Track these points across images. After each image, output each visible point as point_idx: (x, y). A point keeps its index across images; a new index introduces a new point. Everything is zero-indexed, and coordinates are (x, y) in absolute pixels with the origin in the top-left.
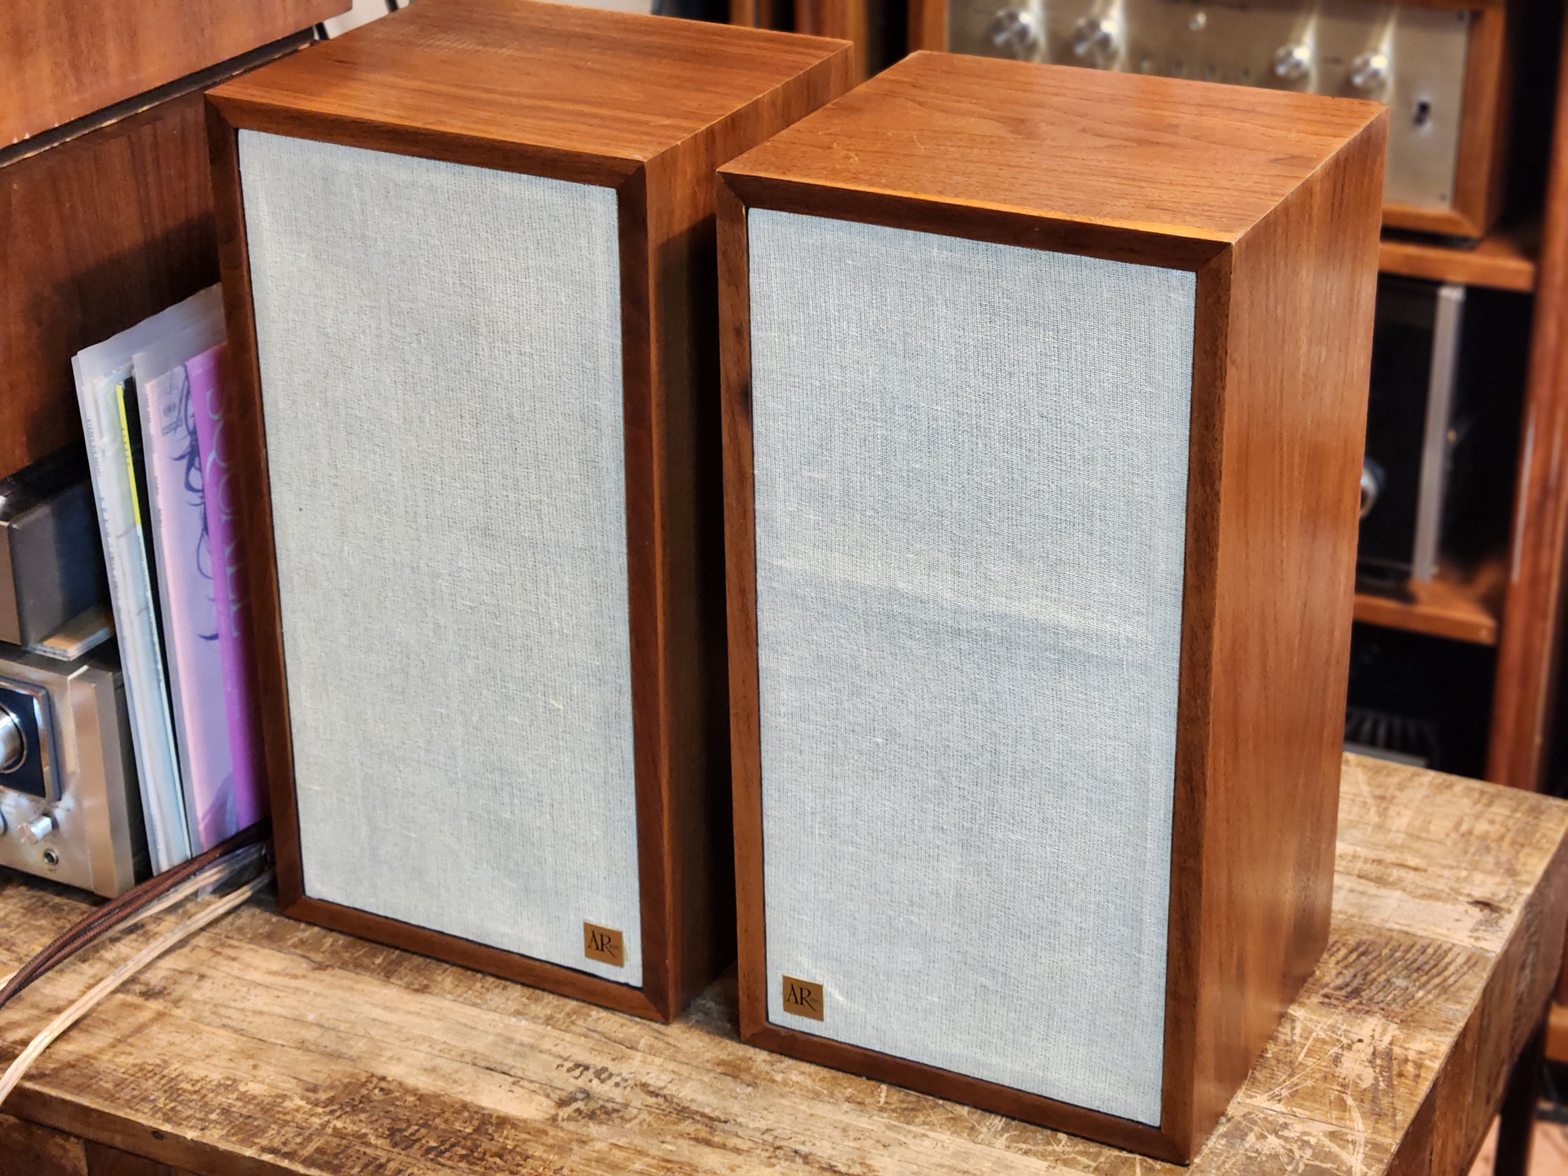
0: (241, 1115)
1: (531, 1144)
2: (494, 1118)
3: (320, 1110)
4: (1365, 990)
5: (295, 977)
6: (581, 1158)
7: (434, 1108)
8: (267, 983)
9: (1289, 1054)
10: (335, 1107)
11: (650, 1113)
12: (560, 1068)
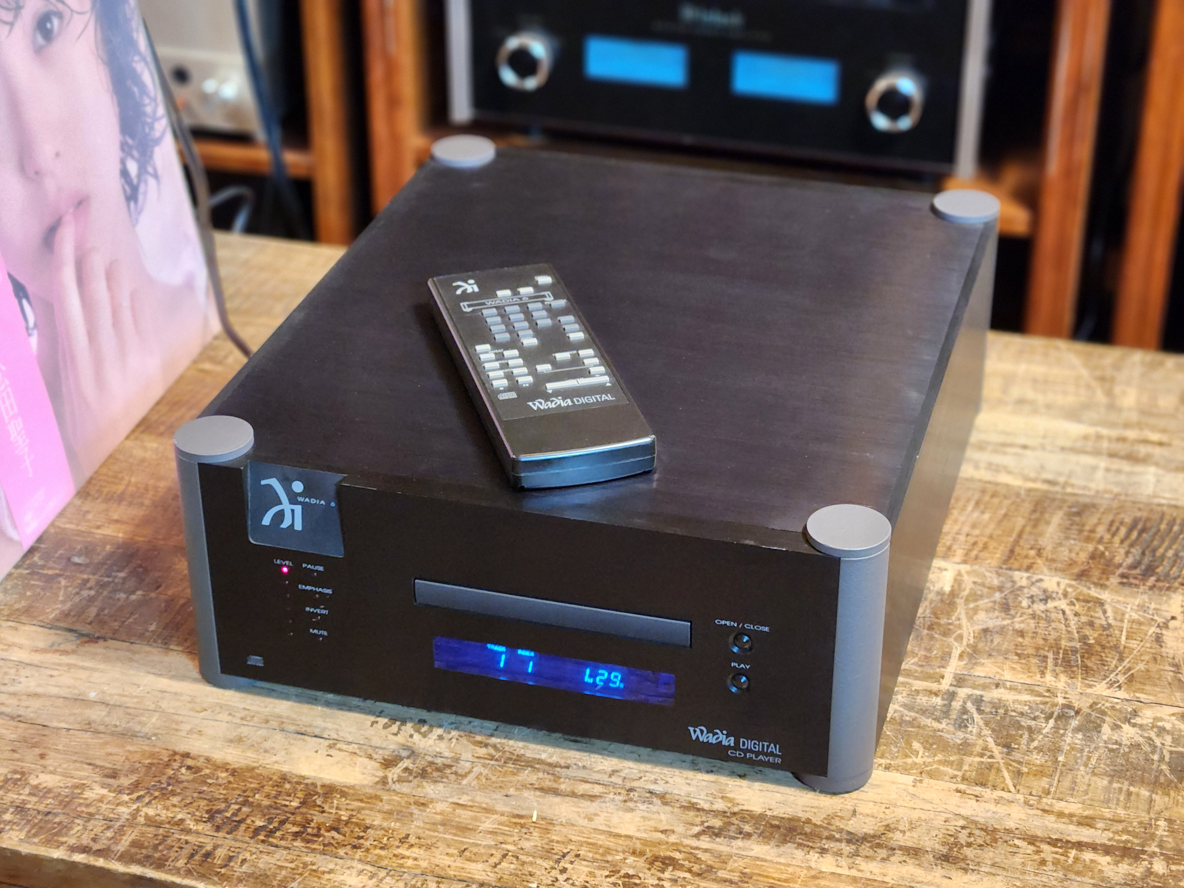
0: (39, 812)
1: (367, 812)
2: (319, 787)
3: (126, 798)
4: (1157, 567)
5: (65, 653)
6: (424, 822)
7: (251, 783)
8: (35, 662)
9: (1110, 638)
10: (142, 793)
11: (484, 766)
12: (375, 725)
